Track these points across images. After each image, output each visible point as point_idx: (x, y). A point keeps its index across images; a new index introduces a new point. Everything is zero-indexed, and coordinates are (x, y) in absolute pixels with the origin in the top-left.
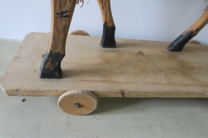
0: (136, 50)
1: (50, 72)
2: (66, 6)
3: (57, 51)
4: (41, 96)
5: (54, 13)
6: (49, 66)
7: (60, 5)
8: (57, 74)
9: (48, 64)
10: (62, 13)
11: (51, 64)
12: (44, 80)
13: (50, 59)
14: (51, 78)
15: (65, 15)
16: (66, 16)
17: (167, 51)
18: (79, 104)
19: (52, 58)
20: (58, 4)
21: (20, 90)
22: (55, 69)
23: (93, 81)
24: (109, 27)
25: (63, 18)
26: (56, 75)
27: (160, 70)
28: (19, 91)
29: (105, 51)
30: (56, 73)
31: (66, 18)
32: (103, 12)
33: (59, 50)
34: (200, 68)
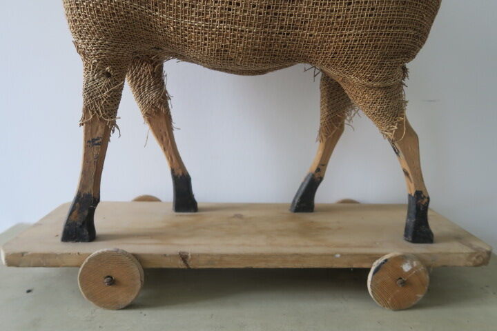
0: (232, 213)
1: (76, 229)
2: (98, 133)
3: (86, 192)
4: (54, 266)
5: (85, 141)
6: (75, 218)
7: (91, 132)
8: (86, 232)
9: (75, 213)
10: (93, 140)
11: (79, 213)
12: (66, 243)
13: (77, 204)
14: (77, 241)
15: (96, 142)
16: (98, 144)
17: (289, 212)
18: (111, 278)
19: (80, 204)
20: (89, 131)
21: (27, 252)
22: (83, 223)
23: (140, 244)
24: (179, 177)
25: (95, 146)
26: (84, 234)
27: (261, 232)
28: (25, 255)
29: (177, 216)
30: (85, 230)
31: (97, 146)
32: (166, 154)
33: (89, 190)
34: (340, 228)
